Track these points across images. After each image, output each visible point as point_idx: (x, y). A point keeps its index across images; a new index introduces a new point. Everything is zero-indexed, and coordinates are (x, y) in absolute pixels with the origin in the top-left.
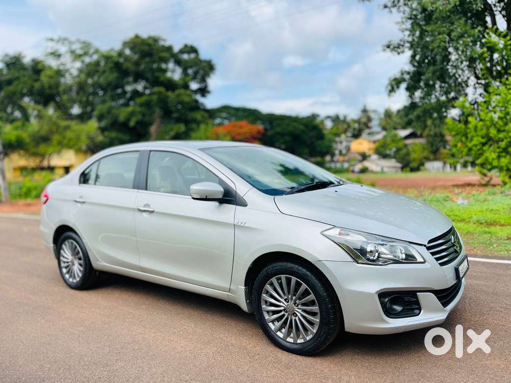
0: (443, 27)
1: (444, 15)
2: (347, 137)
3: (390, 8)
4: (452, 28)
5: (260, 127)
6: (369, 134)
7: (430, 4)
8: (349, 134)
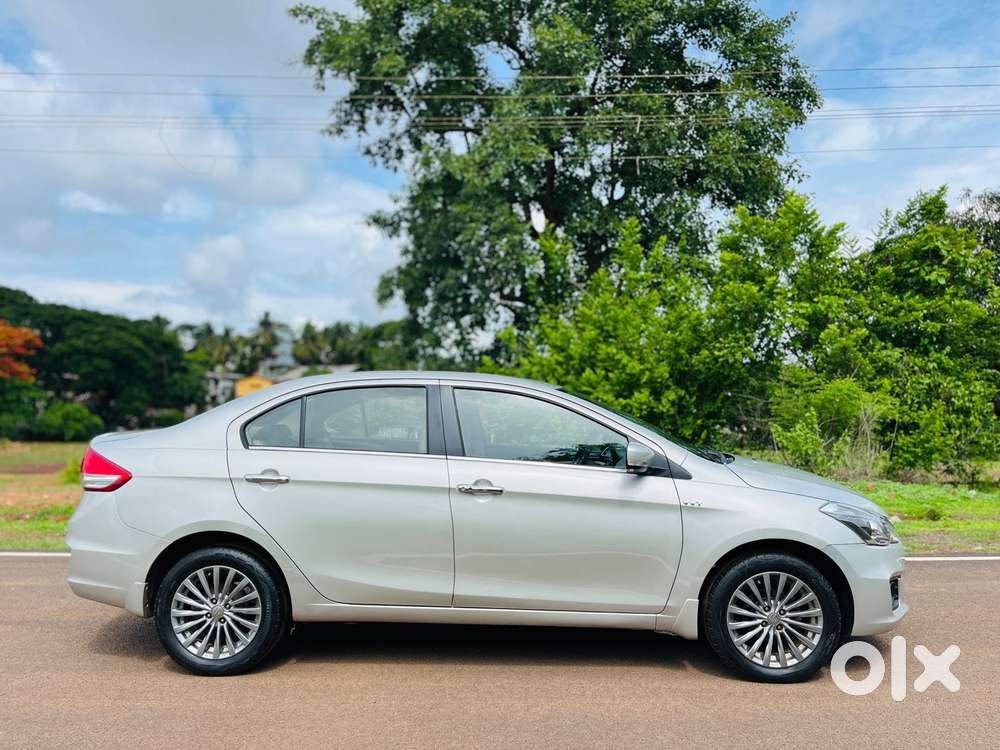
0: (476, 211)
1: (480, 193)
2: (229, 371)
3: (373, 155)
4: (489, 215)
5: (29, 333)
6: (272, 368)
7: (458, 172)
8: (231, 366)
